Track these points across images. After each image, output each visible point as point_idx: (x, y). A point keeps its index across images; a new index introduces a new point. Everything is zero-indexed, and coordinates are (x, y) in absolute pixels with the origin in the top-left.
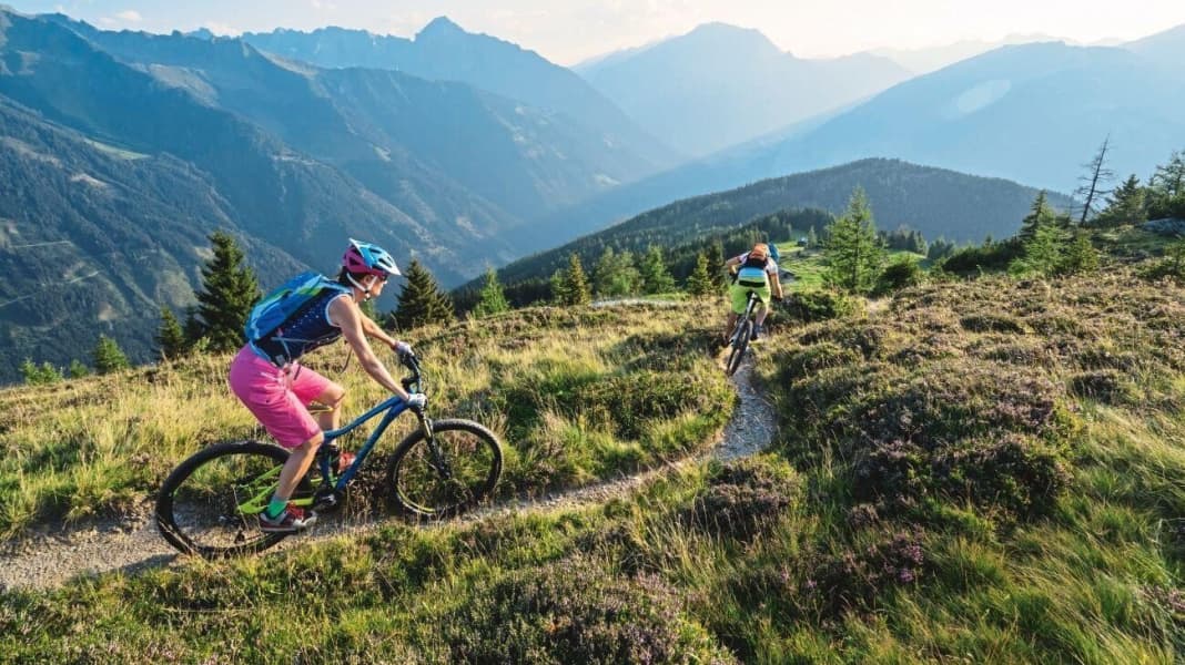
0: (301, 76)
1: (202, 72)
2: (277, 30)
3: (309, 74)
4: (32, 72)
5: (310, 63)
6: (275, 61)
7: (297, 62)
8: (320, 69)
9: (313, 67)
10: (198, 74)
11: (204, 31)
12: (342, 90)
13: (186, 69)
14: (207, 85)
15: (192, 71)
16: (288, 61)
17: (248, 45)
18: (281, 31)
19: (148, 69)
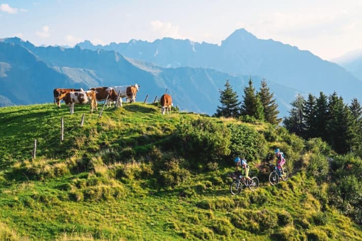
0: (150, 73)
1: (91, 71)
2: (131, 41)
3: (155, 72)
4: (6, 75)
5: (155, 65)
6: (133, 64)
7: (147, 64)
8: (161, 68)
9: (157, 67)
10: (88, 72)
11: (87, 42)
12: (174, 83)
13: (82, 70)
14: (93, 80)
15: (85, 71)
16: (142, 63)
17: (118, 54)
18: (134, 42)
19: (61, 69)
